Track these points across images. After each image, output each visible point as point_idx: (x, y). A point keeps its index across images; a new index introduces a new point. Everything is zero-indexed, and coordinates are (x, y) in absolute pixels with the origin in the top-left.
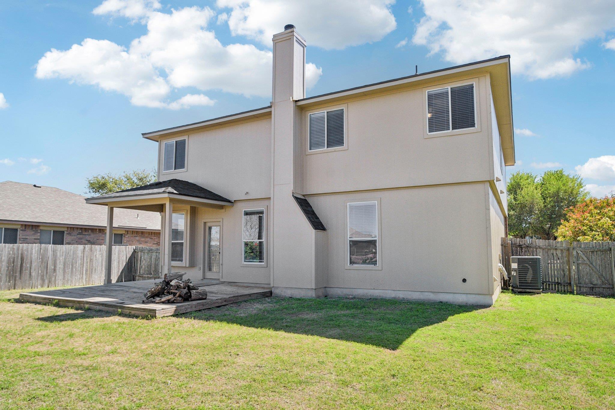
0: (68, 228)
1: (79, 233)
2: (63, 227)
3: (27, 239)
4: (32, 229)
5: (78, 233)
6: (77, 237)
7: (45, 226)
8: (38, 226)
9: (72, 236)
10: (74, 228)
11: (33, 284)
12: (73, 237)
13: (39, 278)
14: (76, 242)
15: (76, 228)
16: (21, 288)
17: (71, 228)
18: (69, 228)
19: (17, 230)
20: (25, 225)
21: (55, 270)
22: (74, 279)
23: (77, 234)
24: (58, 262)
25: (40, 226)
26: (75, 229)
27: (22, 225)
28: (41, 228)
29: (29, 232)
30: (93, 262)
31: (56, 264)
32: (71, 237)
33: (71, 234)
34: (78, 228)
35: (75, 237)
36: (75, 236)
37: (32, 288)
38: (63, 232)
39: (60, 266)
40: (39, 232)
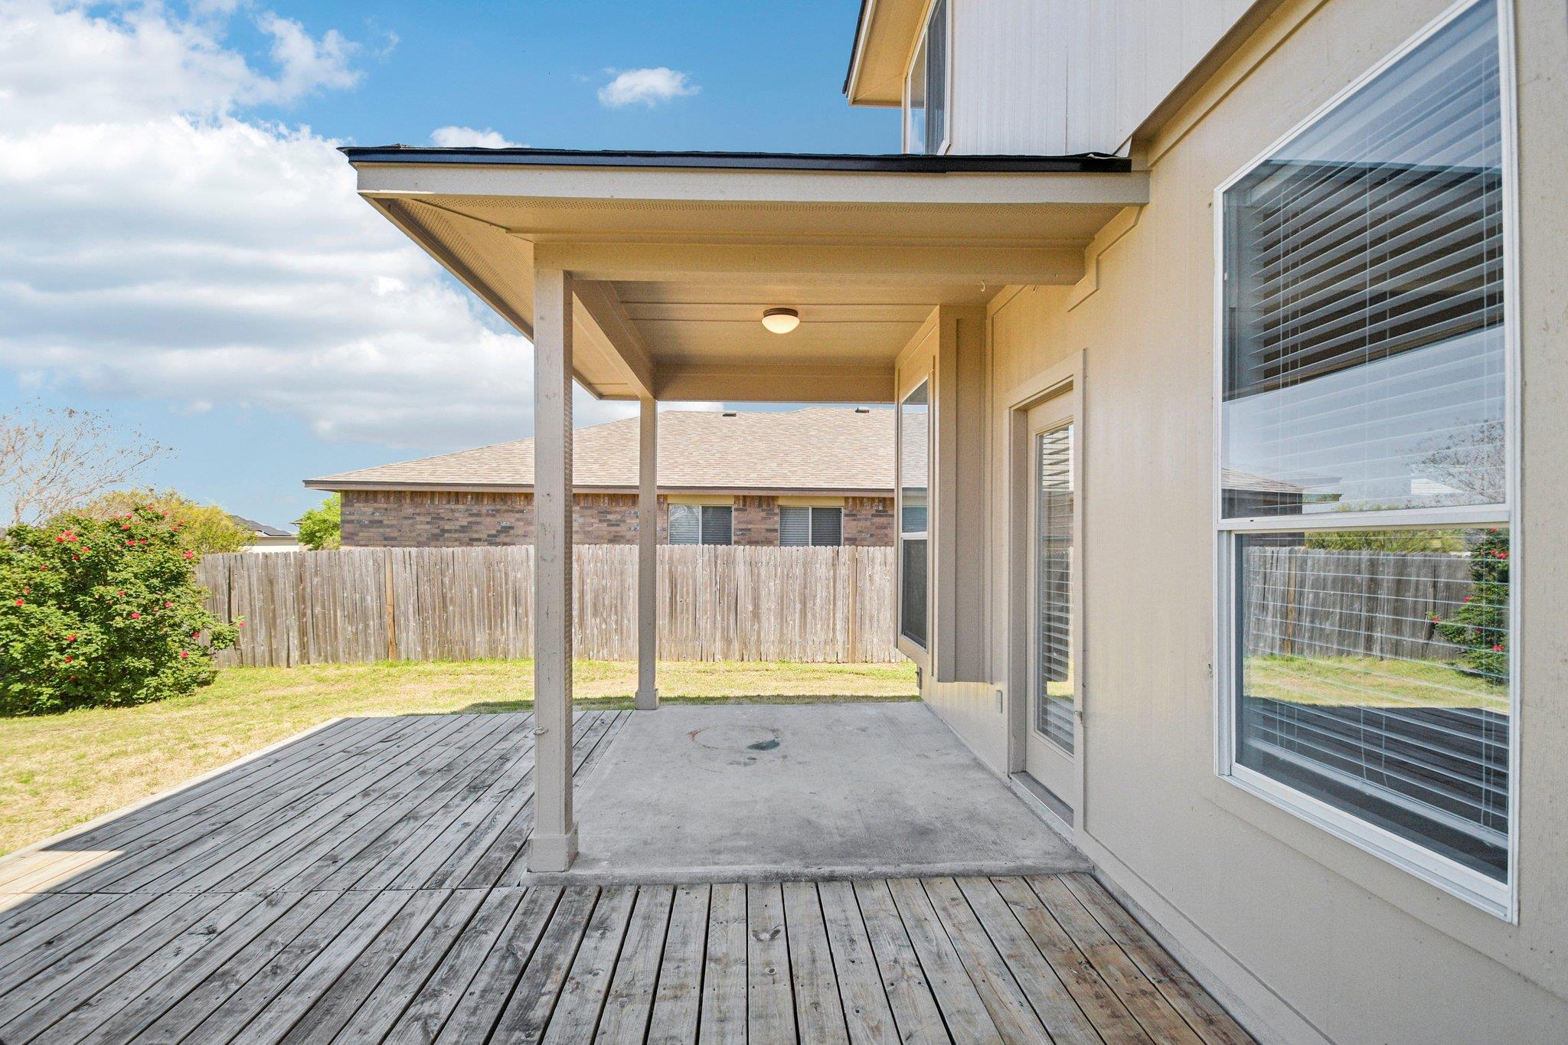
0: (846, 499)
1: (877, 511)
2: (836, 498)
3: (750, 530)
4: (760, 505)
5: (874, 512)
6: (872, 524)
7: (792, 497)
8: (774, 498)
9: (859, 520)
10: (862, 498)
11: (705, 652)
12: (860, 524)
13: (718, 635)
14: (872, 535)
15: (868, 498)
16: (675, 658)
17: (854, 498)
18: (850, 500)
19: (728, 509)
20: (745, 497)
21: (756, 615)
22: (810, 643)
23: (873, 515)
24: (763, 593)
25: (778, 497)
26: (865, 500)
27: (737, 497)
28: (781, 502)
29: (755, 514)
30: (862, 595)
31: (759, 598)
32: (855, 523)
33: (855, 515)
34: (873, 499)
35: (868, 523)
36: (866, 519)
37: (701, 660)
38: (839, 510)
39: (768, 604)
40: (776, 514)
